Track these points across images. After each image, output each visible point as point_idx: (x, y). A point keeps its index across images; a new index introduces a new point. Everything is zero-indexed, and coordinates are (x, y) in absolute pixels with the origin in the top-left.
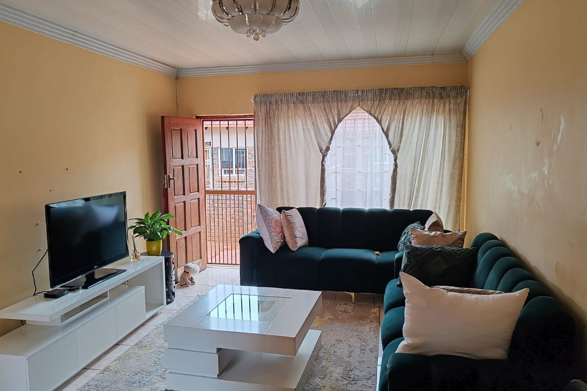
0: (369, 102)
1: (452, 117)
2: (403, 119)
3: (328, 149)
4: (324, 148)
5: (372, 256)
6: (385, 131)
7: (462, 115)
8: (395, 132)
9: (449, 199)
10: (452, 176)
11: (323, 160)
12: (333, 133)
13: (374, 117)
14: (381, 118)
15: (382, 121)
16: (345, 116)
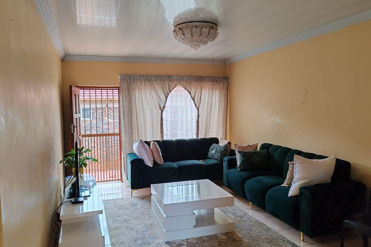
0: (185, 82)
1: (222, 91)
2: (201, 92)
3: (164, 107)
4: (162, 107)
5: (201, 162)
6: (193, 98)
7: (226, 91)
8: (198, 99)
9: (222, 131)
10: (223, 120)
11: (162, 114)
12: (166, 98)
13: (187, 90)
14: (191, 91)
15: (191, 92)
16: (172, 89)
